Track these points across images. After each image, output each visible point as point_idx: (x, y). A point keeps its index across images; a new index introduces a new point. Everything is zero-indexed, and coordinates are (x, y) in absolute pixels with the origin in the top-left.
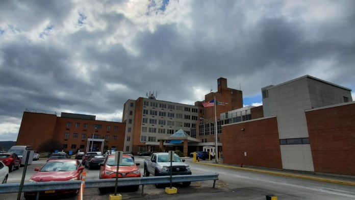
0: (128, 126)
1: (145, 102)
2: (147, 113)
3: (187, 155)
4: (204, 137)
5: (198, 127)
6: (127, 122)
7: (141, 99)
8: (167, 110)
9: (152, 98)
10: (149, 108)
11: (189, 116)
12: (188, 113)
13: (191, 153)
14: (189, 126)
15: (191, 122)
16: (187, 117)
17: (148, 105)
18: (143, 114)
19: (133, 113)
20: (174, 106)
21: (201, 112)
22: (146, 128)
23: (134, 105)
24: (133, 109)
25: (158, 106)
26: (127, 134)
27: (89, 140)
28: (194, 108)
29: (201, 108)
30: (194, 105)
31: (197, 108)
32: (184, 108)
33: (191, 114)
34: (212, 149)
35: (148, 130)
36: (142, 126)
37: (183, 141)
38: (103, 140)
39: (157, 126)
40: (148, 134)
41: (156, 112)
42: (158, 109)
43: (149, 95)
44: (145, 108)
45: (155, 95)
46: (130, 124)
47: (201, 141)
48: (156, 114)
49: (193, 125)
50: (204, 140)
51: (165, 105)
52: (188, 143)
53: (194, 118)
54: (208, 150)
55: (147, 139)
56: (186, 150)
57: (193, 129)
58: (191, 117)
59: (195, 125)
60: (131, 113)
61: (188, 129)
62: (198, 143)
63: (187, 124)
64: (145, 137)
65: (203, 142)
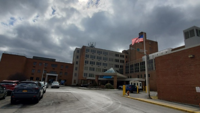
0: (75, 66)
1: (87, 49)
2: (88, 57)
3: (116, 87)
4: (129, 75)
5: (124, 68)
6: (75, 63)
7: (84, 47)
8: (102, 56)
9: (92, 47)
10: (89, 53)
11: (118, 60)
12: (117, 58)
13: (120, 86)
14: (118, 67)
15: (119, 64)
16: (117, 61)
17: (89, 51)
18: (85, 58)
19: (79, 57)
20: (107, 53)
21: (127, 57)
22: (87, 67)
23: (80, 52)
24: (79, 54)
25: (96, 52)
26: (75, 71)
27: (47, 74)
28: (121, 54)
29: (127, 55)
30: (122, 52)
31: (124, 54)
32: (114, 55)
33: (120, 58)
34: (137, 84)
35: (89, 68)
36: (85, 66)
37: (113, 77)
38: (57, 75)
39: (95, 66)
40: (89, 72)
41: (95, 57)
42: (96, 55)
43: (90, 45)
44: (87, 54)
45: (94, 45)
46: (77, 65)
47: (127, 77)
48: (95, 58)
49: (121, 66)
50: (129, 77)
51: (101, 52)
52: (117, 78)
53: (122, 61)
54: (135, 84)
55: (88, 75)
56: (115, 84)
57: (121, 69)
58: (119, 61)
59: (122, 66)
60: (77, 57)
61: (118, 69)
62: (125, 78)
63: (117, 65)
64: (87, 74)
65: (128, 78)
